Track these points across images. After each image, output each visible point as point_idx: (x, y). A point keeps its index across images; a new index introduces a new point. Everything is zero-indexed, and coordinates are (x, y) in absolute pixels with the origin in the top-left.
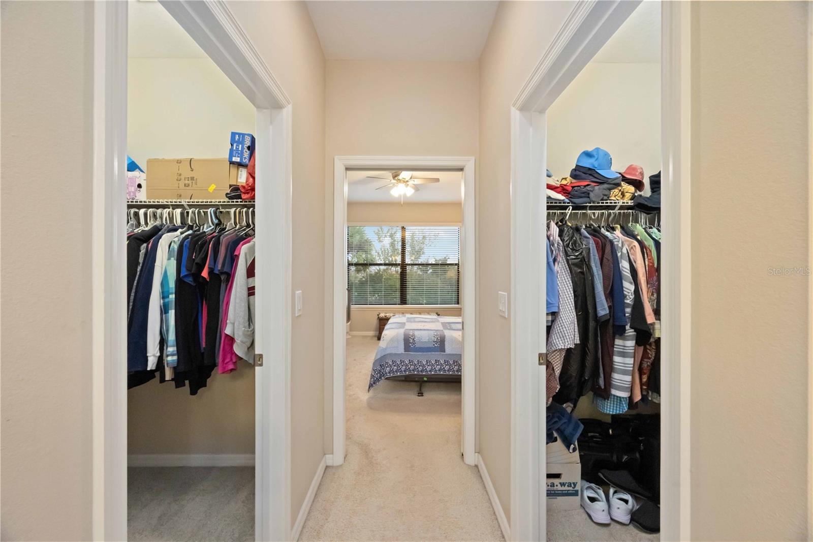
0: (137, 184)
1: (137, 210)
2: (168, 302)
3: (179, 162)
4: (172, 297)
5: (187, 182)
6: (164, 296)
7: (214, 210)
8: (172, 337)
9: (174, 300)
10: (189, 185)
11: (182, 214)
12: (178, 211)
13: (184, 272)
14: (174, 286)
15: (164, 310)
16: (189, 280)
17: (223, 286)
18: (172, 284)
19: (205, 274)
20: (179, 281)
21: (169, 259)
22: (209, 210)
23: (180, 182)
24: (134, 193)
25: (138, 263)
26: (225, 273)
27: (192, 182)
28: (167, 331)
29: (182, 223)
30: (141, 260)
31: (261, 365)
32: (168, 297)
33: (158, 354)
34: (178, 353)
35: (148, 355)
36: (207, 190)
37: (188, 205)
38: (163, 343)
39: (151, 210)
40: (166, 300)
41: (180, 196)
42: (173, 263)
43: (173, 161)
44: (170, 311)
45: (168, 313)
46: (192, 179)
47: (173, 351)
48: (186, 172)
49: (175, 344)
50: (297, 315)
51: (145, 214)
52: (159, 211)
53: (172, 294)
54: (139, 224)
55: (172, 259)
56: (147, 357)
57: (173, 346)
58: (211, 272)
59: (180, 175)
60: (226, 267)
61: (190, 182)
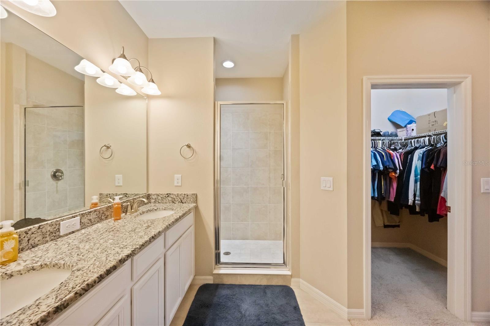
0: (412, 129)
1: (411, 140)
2: (417, 179)
3: (429, 115)
4: (419, 176)
5: (433, 123)
6: (416, 176)
7: (444, 136)
8: (418, 193)
9: (419, 178)
10: (434, 125)
11: (429, 139)
12: (427, 138)
13: (424, 167)
14: (420, 172)
15: (416, 182)
16: (426, 170)
17: (443, 173)
18: (419, 171)
19: (432, 167)
20: (422, 170)
21: (418, 161)
22: (441, 136)
23: (430, 124)
24: (411, 133)
25: (407, 162)
26: (443, 167)
27: (435, 123)
28: (417, 190)
29: (429, 144)
30: (408, 161)
31: (450, 212)
32: (417, 176)
33: (413, 199)
34: (421, 200)
35: (409, 199)
36: (443, 125)
37: (433, 134)
38: (415, 195)
39: (416, 139)
40: (417, 178)
41: (430, 131)
42: (420, 162)
43: (427, 115)
44: (418, 183)
45: (417, 183)
46: (436, 121)
47: (418, 199)
48: (433, 119)
49: (419, 196)
50: (482, 192)
51: (414, 141)
52: (419, 139)
53: (419, 175)
54: (412, 146)
55: (419, 161)
56: (409, 200)
57: (418, 197)
58: (435, 167)
59: (430, 121)
60: (442, 164)
61: (434, 123)
